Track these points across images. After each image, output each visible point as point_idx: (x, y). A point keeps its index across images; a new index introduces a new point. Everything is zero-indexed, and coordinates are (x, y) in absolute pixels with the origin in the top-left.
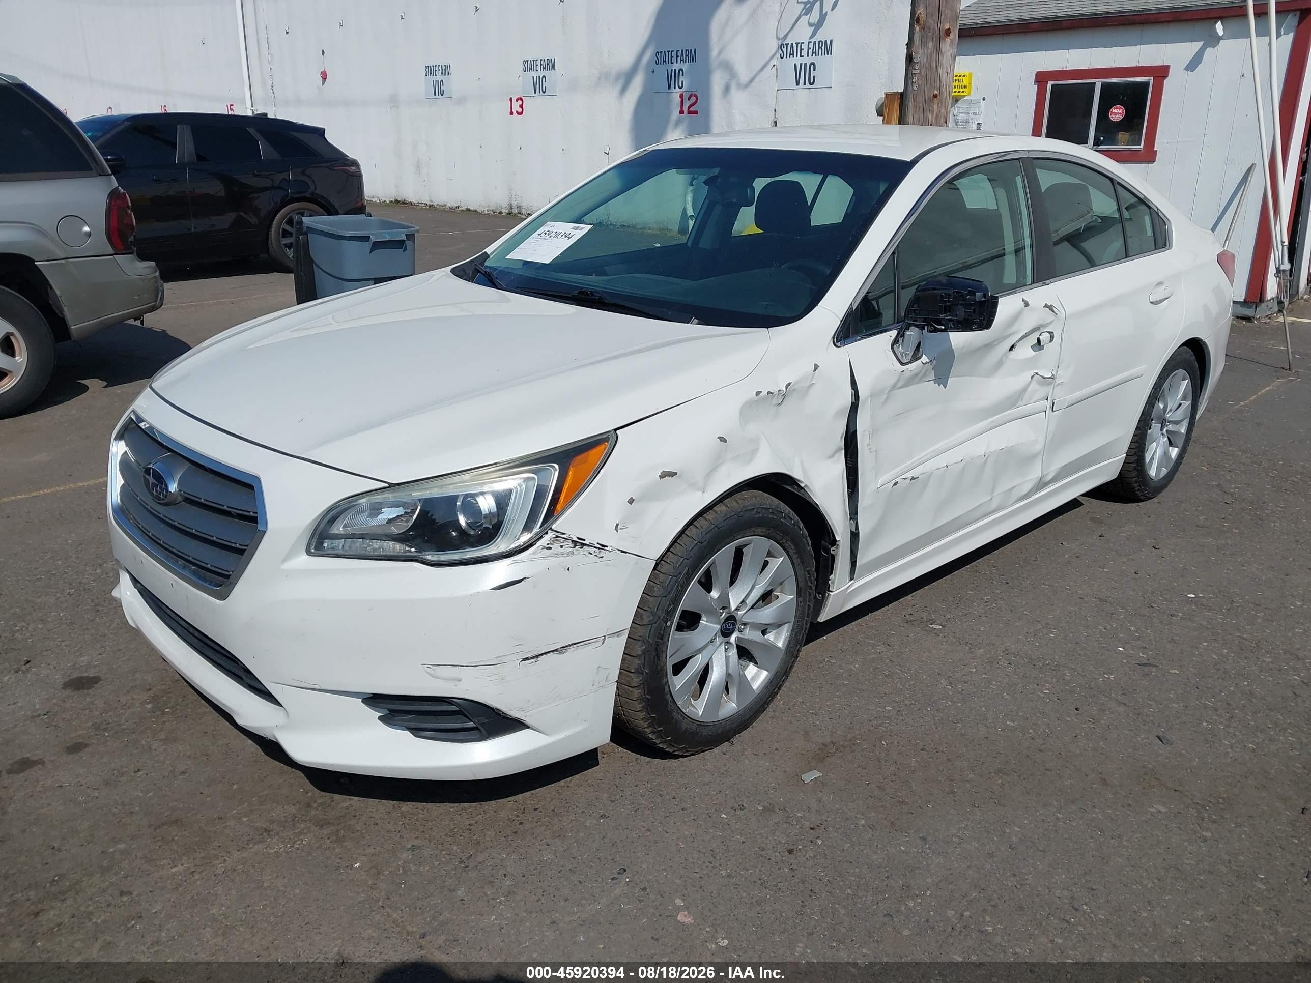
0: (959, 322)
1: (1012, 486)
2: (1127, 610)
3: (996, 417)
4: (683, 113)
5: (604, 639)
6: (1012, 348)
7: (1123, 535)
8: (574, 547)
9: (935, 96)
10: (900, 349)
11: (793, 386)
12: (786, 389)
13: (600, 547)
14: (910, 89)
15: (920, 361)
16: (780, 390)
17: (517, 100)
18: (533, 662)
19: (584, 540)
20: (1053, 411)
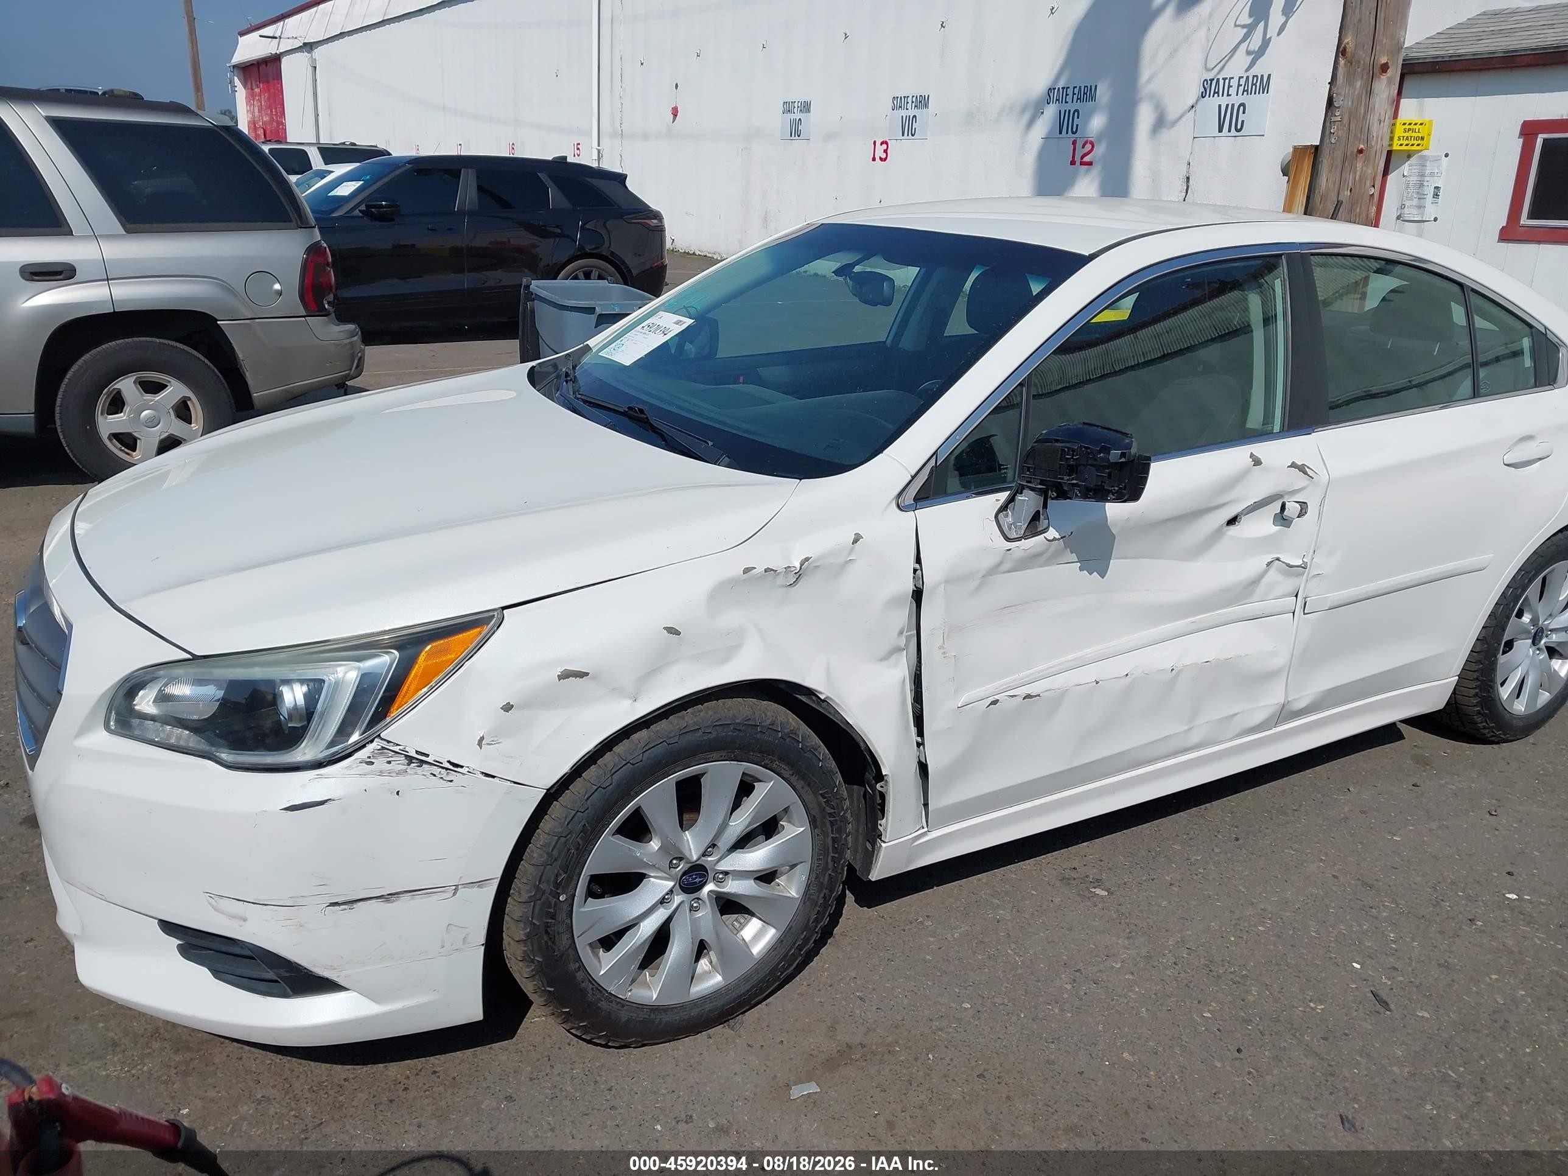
0: (1088, 489)
1: (1231, 713)
2: (1397, 905)
3: (1199, 617)
4: (1075, 164)
5: (456, 890)
6: (1232, 521)
7: (1451, 787)
8: (409, 764)
9: (1361, 151)
10: (1008, 519)
11: (812, 562)
12: (801, 565)
13: (451, 767)
14: (1327, 141)
15: (1042, 536)
16: (789, 567)
17: (882, 143)
18: (345, 909)
19: (427, 756)
20: (1304, 614)
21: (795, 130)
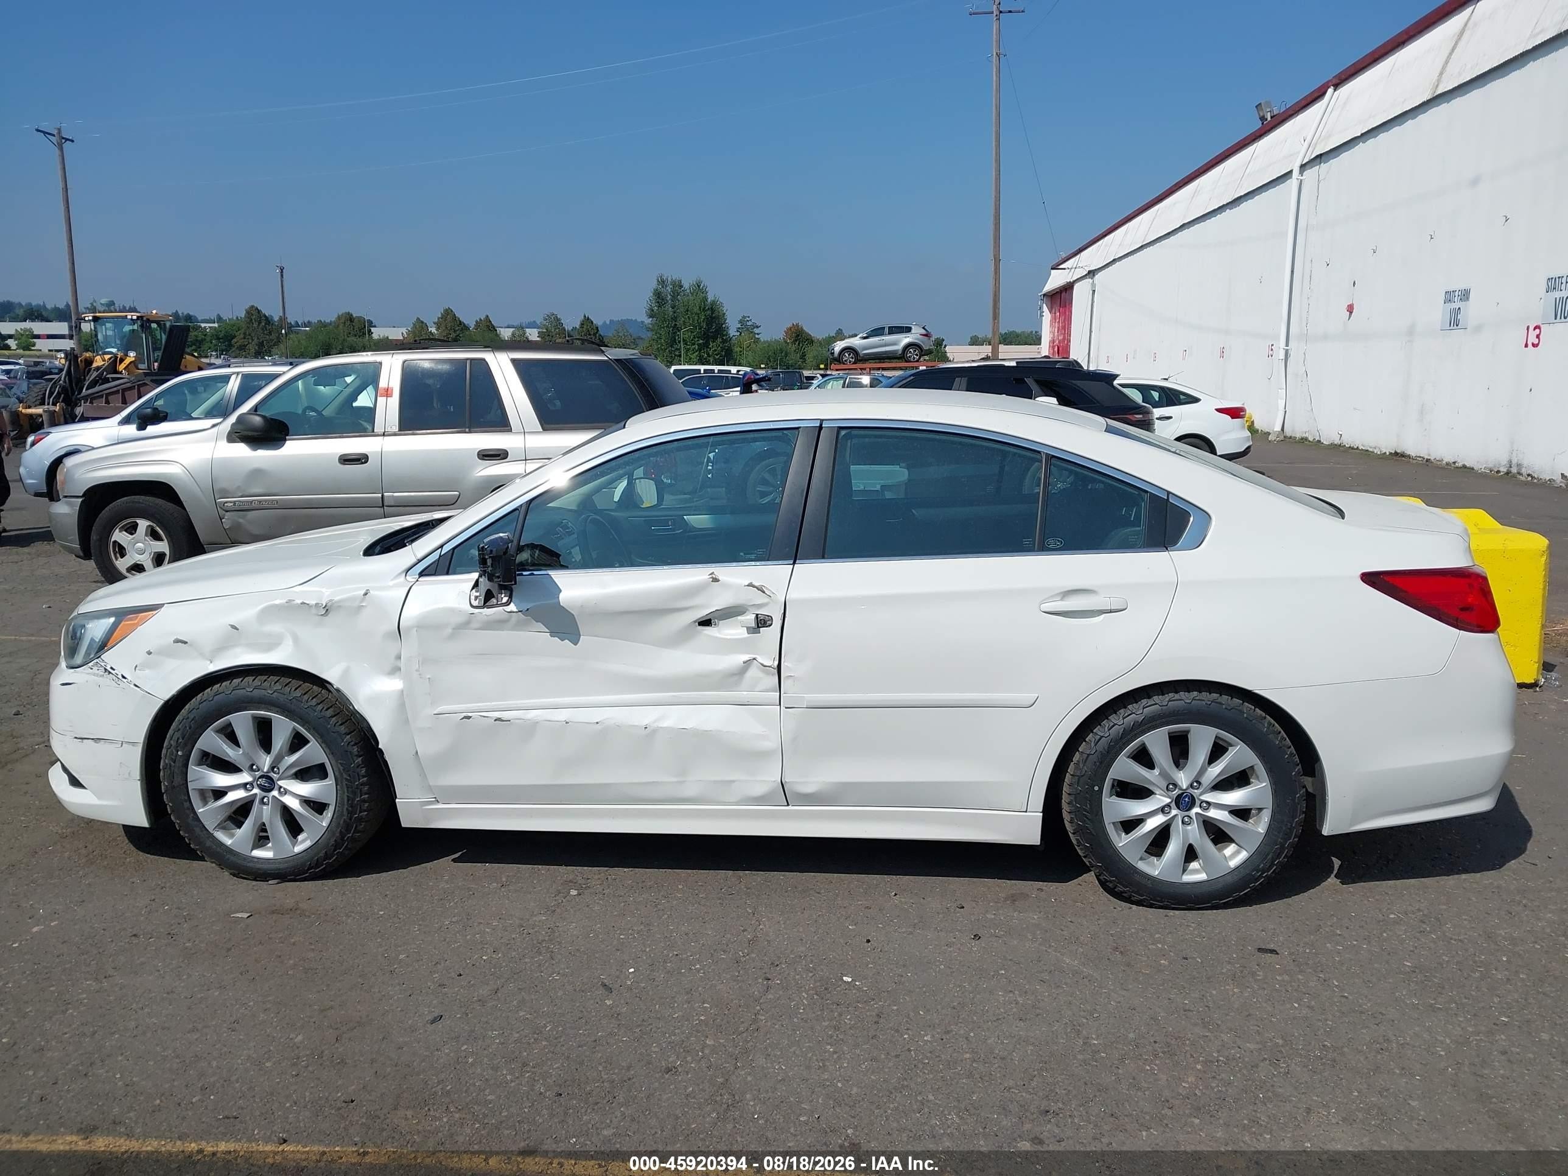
5: (122, 744)
6: (704, 623)
8: (106, 672)
10: (476, 593)
11: (336, 603)
12: (327, 605)
13: (122, 678)
15: (501, 608)
16: (320, 604)
17: (1535, 329)
18: (80, 742)
19: (113, 670)
20: (785, 707)
21: (1455, 321)
